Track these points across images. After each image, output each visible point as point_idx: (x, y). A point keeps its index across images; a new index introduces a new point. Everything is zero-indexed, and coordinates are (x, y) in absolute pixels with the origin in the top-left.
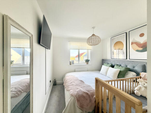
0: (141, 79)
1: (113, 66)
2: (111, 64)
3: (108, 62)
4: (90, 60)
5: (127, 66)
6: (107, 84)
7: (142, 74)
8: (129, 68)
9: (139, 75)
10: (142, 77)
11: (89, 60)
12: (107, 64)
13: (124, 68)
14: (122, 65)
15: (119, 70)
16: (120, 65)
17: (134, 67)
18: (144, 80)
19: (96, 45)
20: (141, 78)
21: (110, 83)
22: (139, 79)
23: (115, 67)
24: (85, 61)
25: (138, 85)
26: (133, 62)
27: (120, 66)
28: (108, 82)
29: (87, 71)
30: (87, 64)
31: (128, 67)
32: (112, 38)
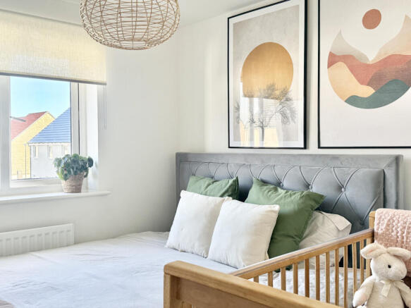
0: (373, 241)
1: (240, 194)
2: (231, 181)
3: (212, 169)
4: (95, 160)
5: (307, 186)
6: (249, 286)
7: (381, 218)
8: (322, 197)
9: (366, 227)
10: (380, 232)
11: (90, 161)
12: (207, 181)
13: (298, 196)
14: (285, 184)
15: (277, 208)
16: (278, 184)
17: (340, 188)
18: (386, 246)
19: (150, 43)
20: (373, 236)
21: (263, 279)
22: (369, 246)
23: (253, 193)
24: (54, 173)
25: (363, 280)
26: (338, 163)
27: (276, 190)
28: (252, 280)
29: (77, 242)
30: (77, 189)
31: (315, 189)
32: (234, 21)
